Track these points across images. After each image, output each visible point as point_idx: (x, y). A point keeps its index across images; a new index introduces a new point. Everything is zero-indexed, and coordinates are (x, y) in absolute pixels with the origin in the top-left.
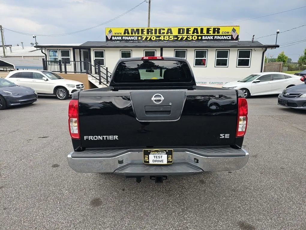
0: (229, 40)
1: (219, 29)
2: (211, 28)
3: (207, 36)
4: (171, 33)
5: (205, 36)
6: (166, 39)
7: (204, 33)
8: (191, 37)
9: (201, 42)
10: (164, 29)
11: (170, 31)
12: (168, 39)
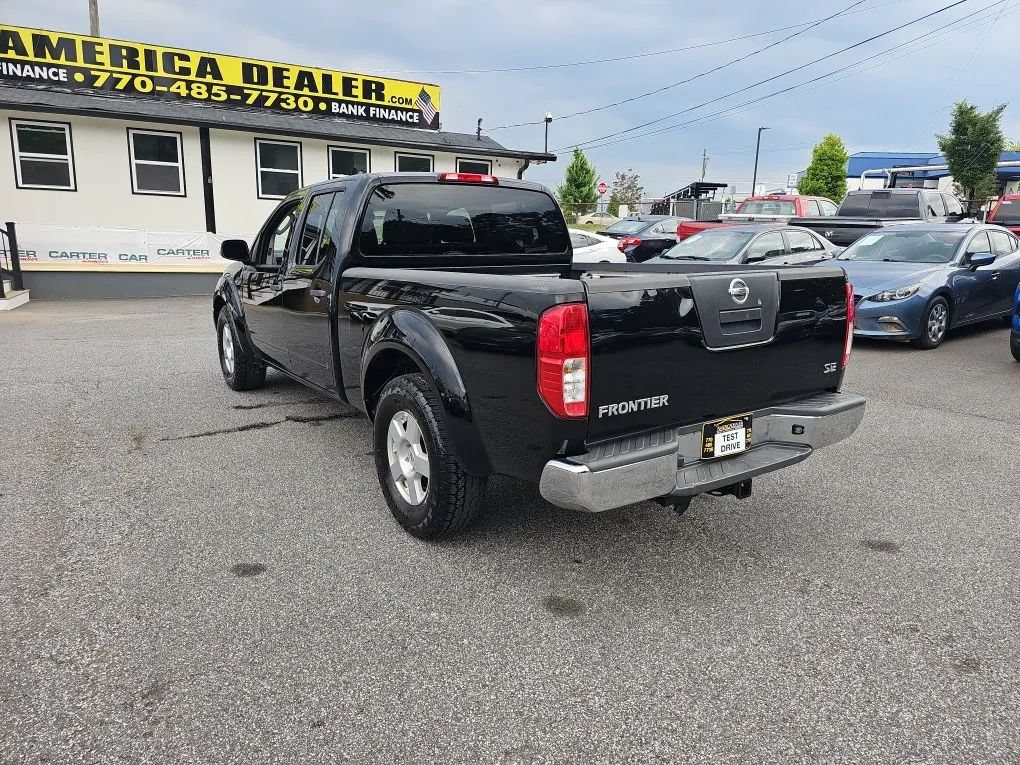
0: (413, 125)
1: (380, 87)
2: (356, 80)
3: (347, 103)
4: (217, 75)
5: (340, 102)
6: (199, 93)
7: (336, 94)
8: (292, 98)
9: (327, 120)
10: (186, 58)
11: (209, 66)
12: (205, 95)
